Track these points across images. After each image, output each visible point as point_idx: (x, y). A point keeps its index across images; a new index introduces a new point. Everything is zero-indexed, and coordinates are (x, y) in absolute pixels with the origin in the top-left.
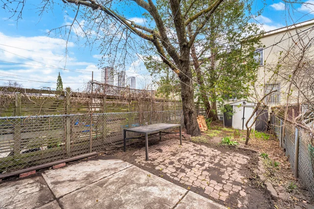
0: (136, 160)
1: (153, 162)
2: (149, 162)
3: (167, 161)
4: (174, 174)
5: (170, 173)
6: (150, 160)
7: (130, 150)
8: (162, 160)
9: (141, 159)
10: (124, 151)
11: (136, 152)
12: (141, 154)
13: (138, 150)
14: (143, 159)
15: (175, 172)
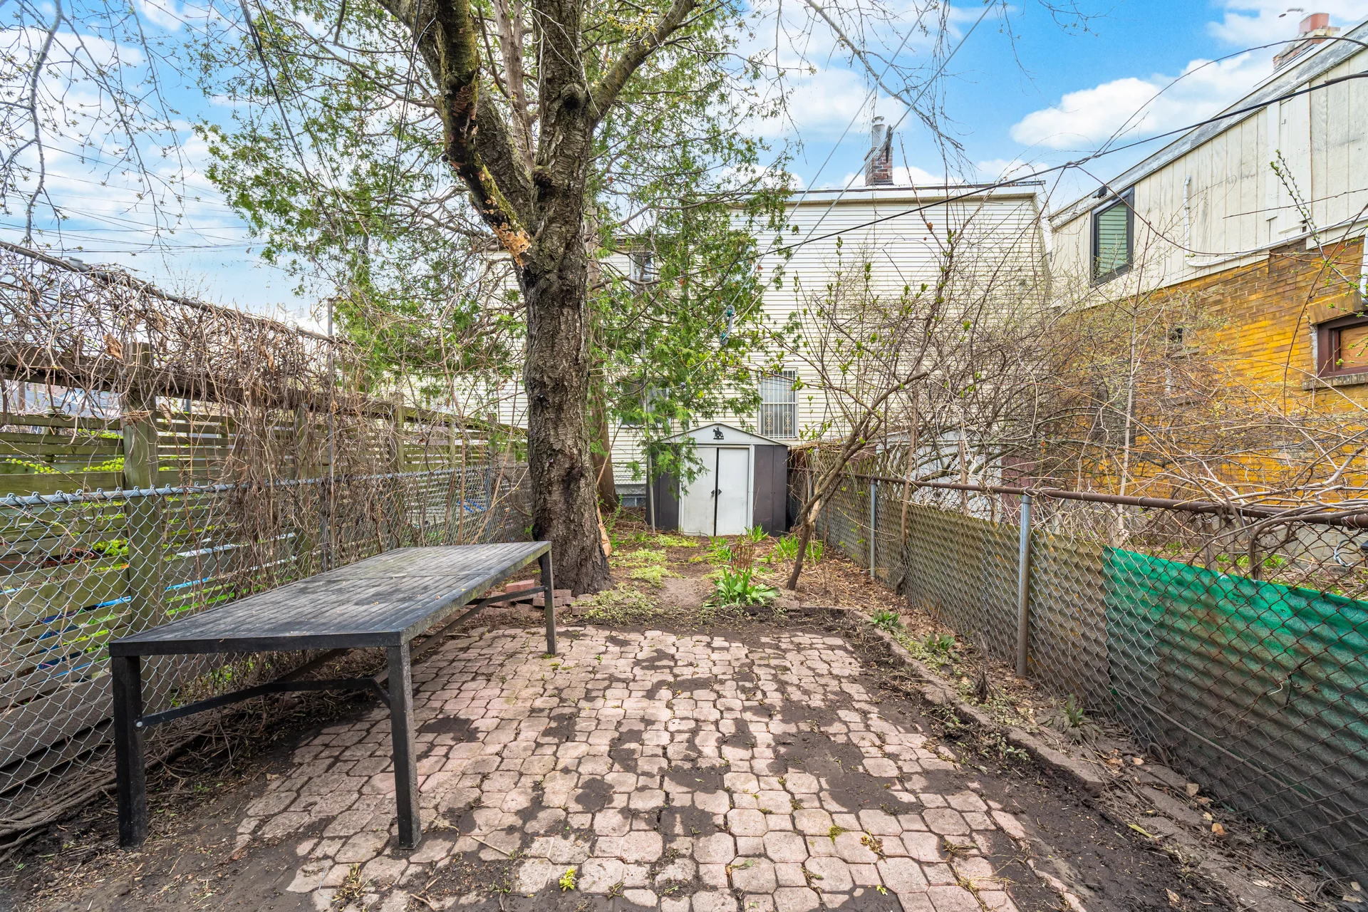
0: (299, 884)
1: (465, 844)
2: (436, 852)
3: (560, 792)
4: (674, 872)
5: (639, 875)
6: (434, 833)
7: (187, 804)
8: (520, 800)
9: (349, 854)
10: (127, 840)
11: (257, 807)
12: (325, 806)
13: (274, 780)
14: (365, 847)
15: (669, 857)
